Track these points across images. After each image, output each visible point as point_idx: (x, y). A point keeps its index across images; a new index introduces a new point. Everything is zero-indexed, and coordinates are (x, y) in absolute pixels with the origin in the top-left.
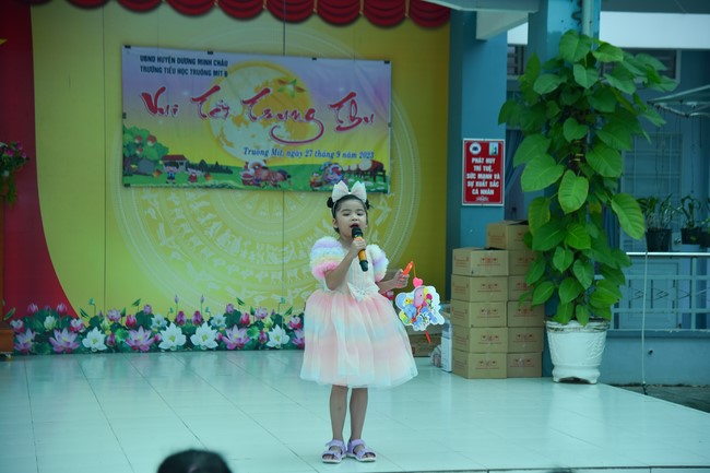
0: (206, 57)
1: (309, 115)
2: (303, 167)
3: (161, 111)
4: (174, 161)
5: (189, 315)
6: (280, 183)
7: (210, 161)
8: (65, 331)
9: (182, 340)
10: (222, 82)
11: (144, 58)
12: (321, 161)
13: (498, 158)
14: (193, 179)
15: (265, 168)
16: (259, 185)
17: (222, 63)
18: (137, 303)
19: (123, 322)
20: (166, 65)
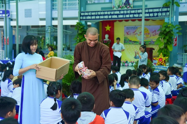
0: (135, 27)
1: (149, 34)
2: (147, 41)
3: (129, 34)
4: (130, 41)
5: (132, 62)
7: (135, 41)
9: (131, 65)
10: (137, 30)
11: (127, 28)
12: (150, 40)
13: (176, 39)
14: (133, 43)
17: (137, 27)
18: (126, 60)
19: (124, 62)
20: (129, 28)
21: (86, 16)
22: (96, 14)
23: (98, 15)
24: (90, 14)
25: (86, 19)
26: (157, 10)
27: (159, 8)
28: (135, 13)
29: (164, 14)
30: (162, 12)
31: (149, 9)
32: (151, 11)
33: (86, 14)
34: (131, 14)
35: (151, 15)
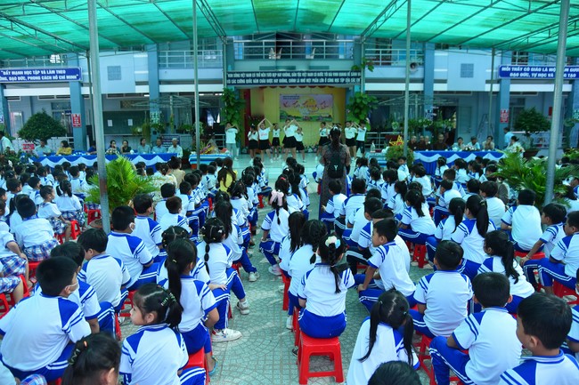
17: (298, 97)
21: (237, 78)
22: (254, 75)
23: (256, 78)
24: (242, 75)
25: (237, 84)
26: (345, 74)
27: (347, 72)
28: (314, 77)
29: (353, 80)
30: (350, 77)
31: (333, 72)
32: (336, 74)
33: (237, 75)
34: (307, 77)
35: (337, 80)
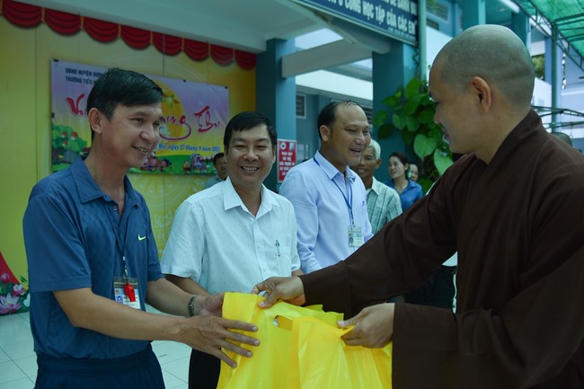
1: (182, 120)
3: (81, 112)
6: (164, 168)
8: (9, 296)
11: (68, 71)
12: (190, 153)
15: (155, 158)
16: (151, 170)
20: (85, 77)
